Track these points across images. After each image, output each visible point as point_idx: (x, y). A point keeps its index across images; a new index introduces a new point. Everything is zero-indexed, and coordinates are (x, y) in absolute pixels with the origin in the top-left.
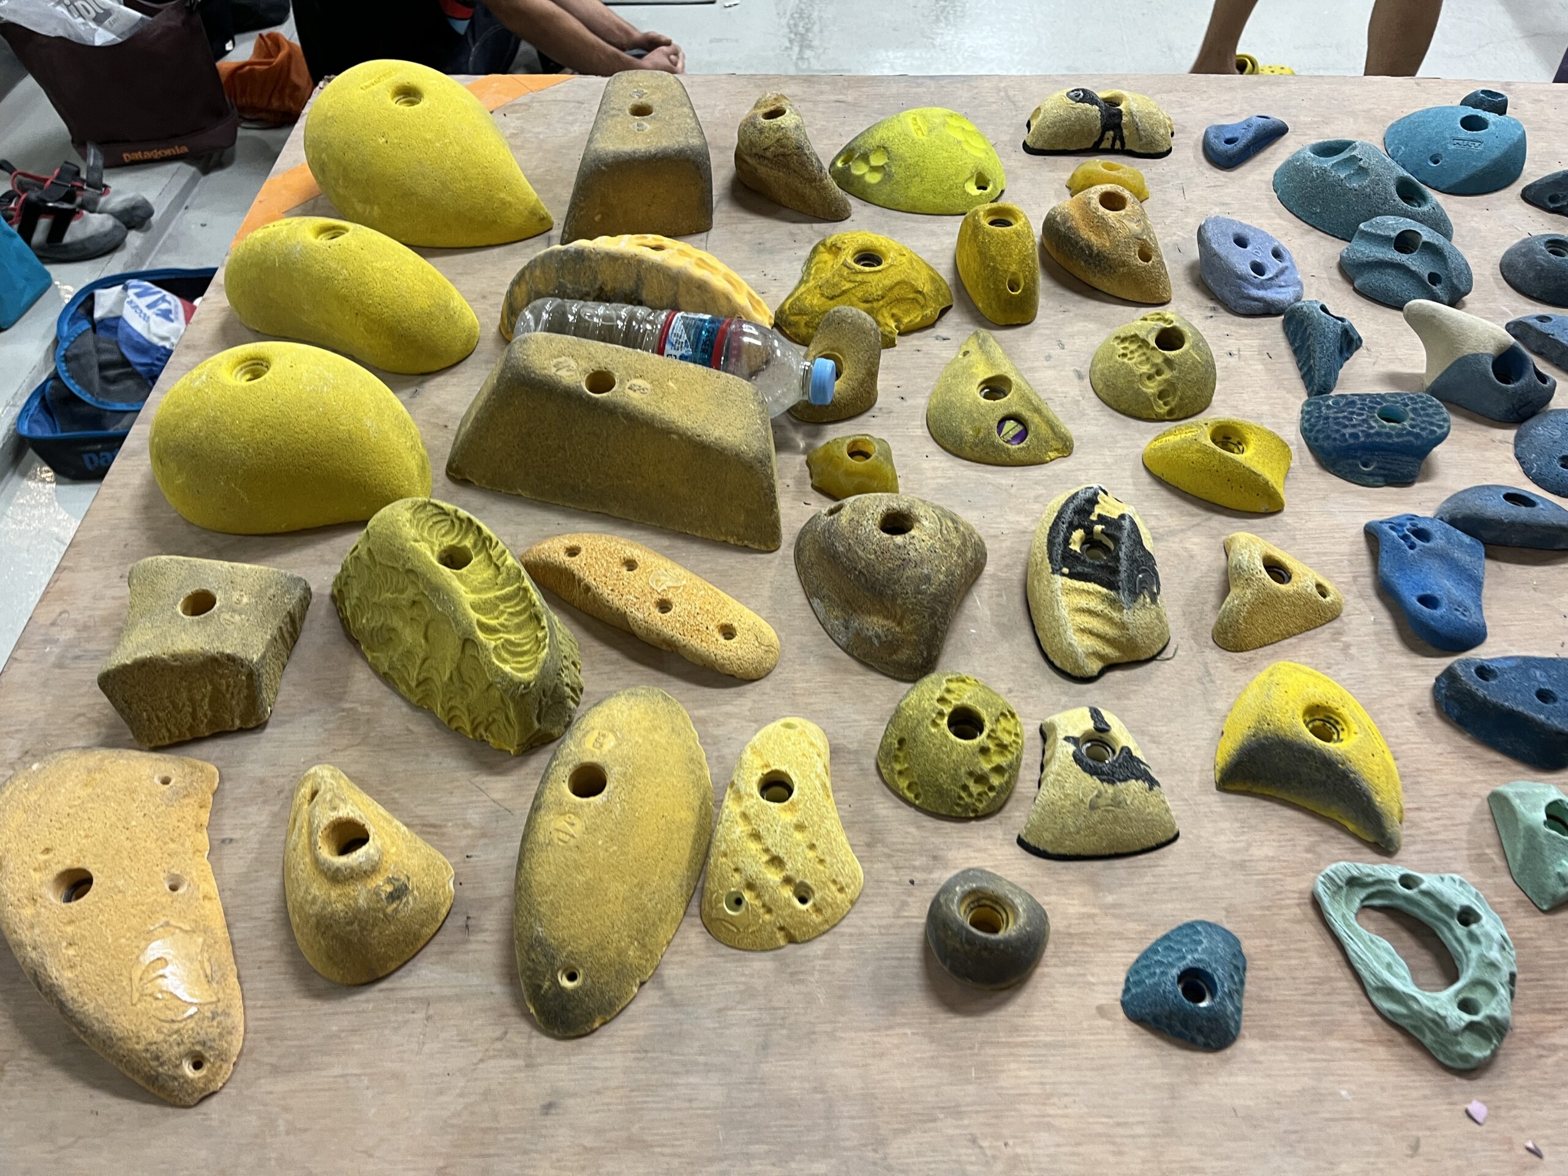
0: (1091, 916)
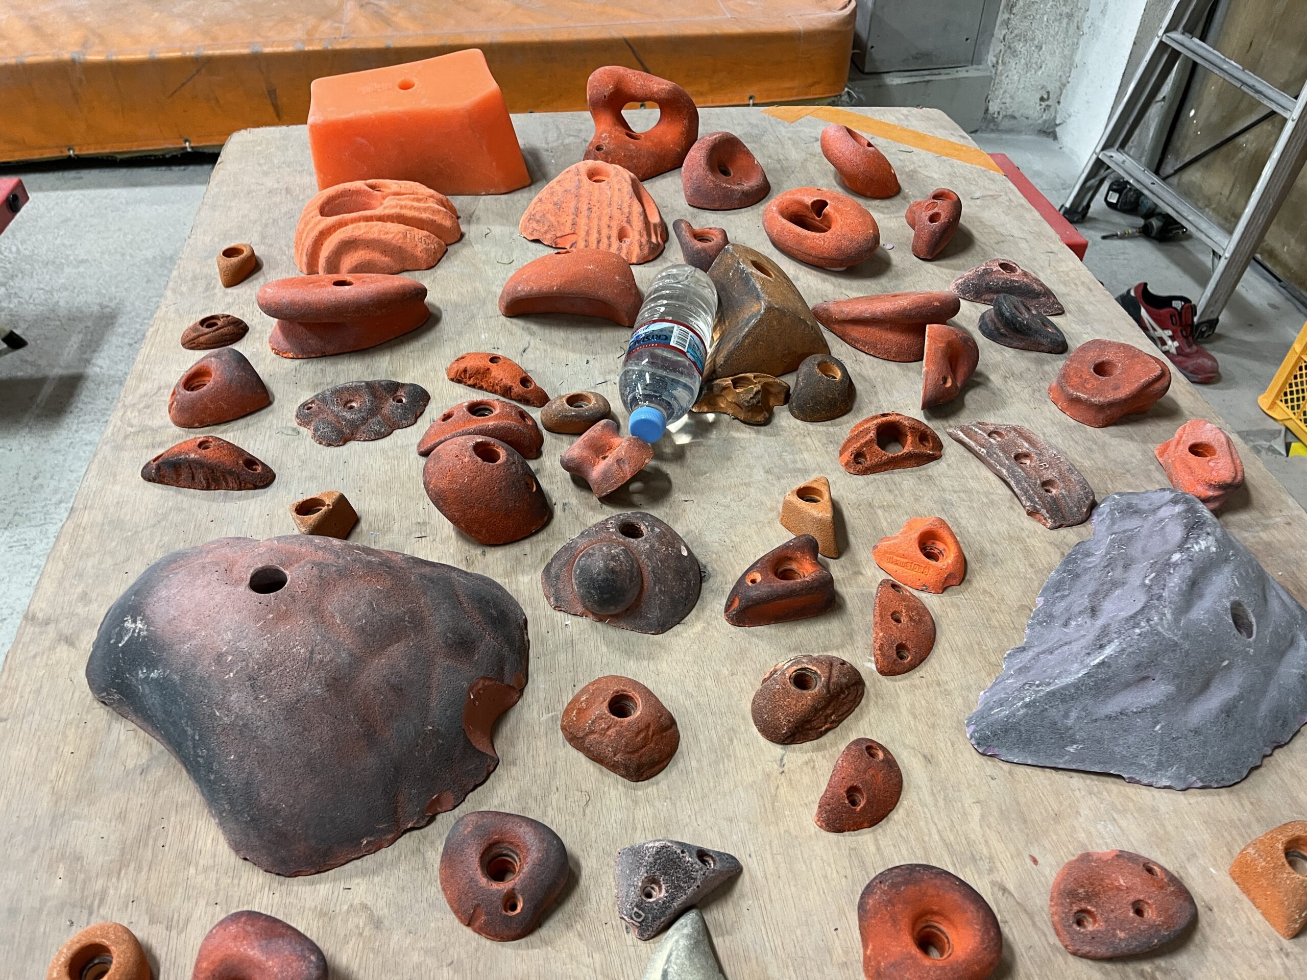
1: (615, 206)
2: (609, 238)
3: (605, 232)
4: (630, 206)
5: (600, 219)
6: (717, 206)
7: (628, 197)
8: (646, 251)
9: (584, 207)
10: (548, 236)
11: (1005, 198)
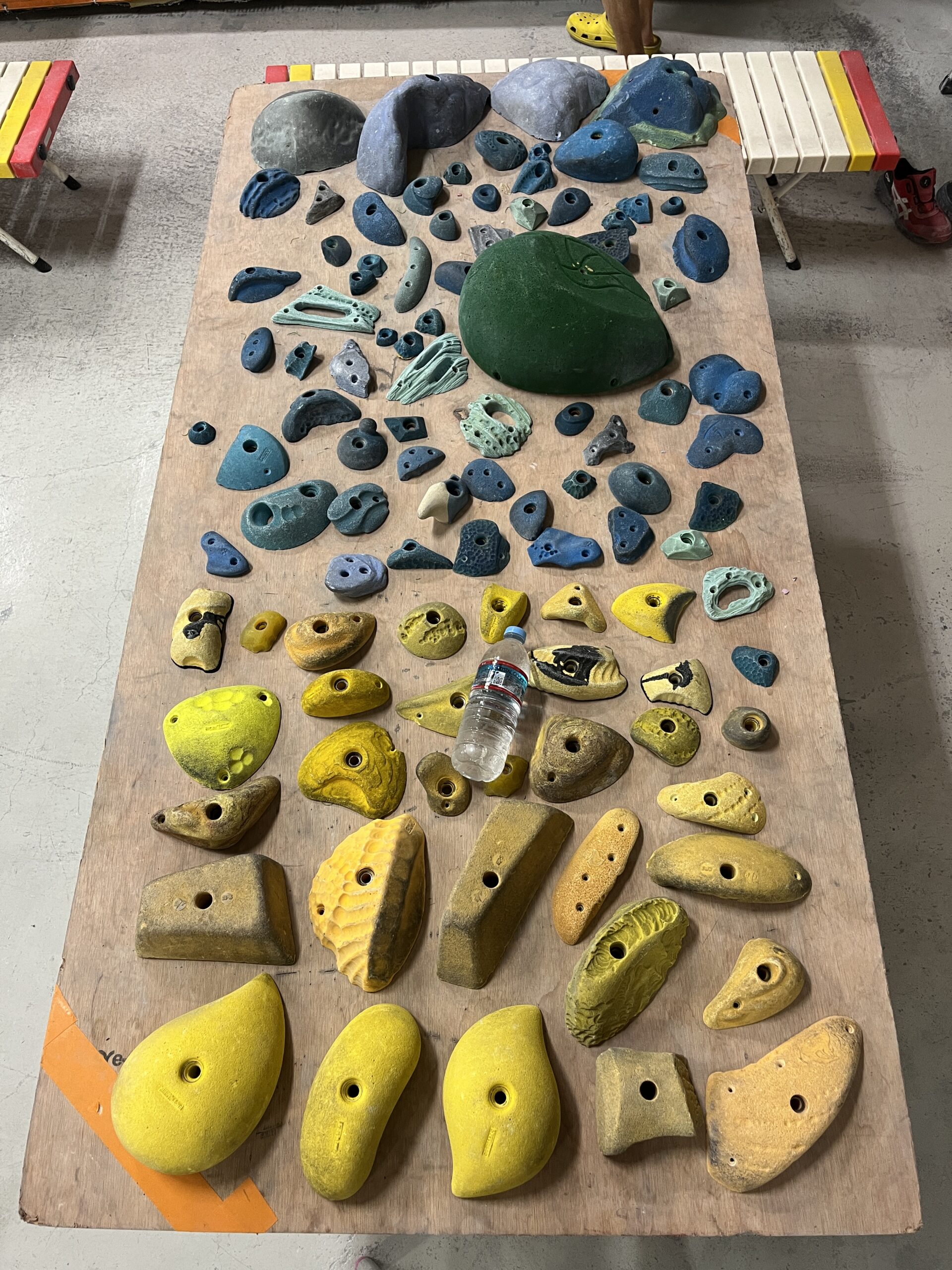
0: (734, 693)
11: (730, 167)
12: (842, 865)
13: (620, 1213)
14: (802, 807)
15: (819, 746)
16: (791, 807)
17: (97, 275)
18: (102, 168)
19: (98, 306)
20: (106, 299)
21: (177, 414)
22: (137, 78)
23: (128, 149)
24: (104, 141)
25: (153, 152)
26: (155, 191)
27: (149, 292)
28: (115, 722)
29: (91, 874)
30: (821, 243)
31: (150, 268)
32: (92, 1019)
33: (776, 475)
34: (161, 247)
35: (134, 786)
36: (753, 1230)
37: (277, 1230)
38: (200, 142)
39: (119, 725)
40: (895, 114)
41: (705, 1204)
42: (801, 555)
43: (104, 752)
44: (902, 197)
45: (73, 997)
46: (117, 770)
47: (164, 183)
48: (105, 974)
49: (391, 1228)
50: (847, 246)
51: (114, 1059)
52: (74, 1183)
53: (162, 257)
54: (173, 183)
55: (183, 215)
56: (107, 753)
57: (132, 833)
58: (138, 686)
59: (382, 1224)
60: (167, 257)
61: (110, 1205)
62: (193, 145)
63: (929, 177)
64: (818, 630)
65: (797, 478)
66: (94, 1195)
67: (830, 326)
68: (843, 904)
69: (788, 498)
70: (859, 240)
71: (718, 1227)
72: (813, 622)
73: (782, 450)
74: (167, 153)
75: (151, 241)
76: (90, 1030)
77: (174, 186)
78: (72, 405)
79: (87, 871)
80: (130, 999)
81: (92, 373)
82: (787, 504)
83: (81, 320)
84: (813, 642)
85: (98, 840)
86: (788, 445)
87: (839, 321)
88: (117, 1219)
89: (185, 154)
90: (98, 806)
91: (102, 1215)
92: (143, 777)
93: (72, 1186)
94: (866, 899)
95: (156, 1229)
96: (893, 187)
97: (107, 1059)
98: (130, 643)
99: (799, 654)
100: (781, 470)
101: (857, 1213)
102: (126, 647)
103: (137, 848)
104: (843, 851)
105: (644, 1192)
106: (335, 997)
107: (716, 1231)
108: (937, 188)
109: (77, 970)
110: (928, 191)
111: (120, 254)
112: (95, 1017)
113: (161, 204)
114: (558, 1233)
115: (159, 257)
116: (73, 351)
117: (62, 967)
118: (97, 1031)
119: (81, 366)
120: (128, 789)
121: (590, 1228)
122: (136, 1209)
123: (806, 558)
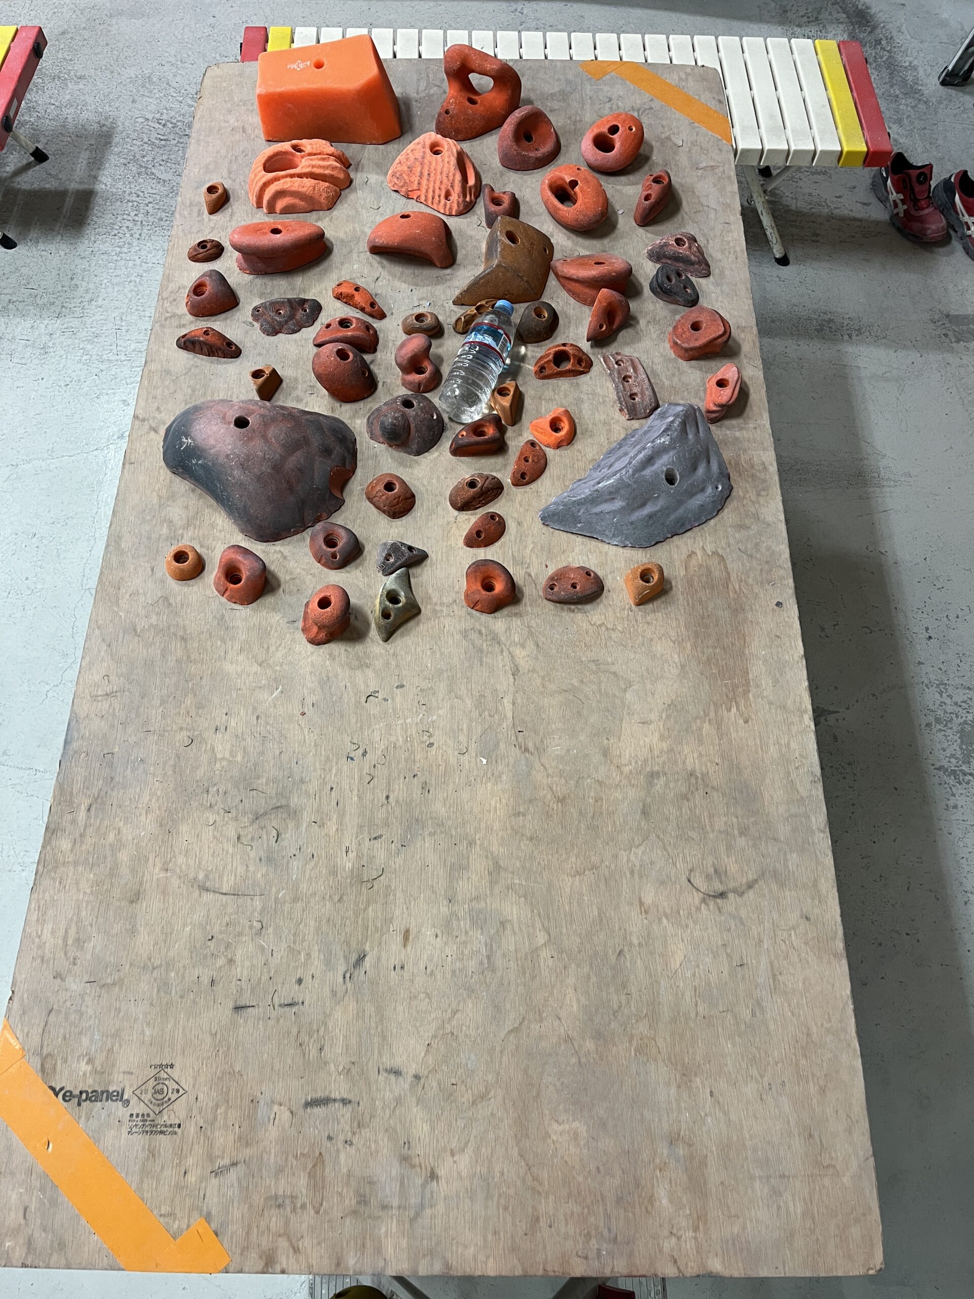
1: (444, 175)
2: (439, 196)
3: (437, 192)
4: (454, 175)
5: (435, 183)
6: (518, 167)
7: (453, 169)
8: (461, 207)
9: (426, 173)
10: (404, 189)
11: (721, 169)
12: (813, 899)
13: (580, 1254)
14: (775, 839)
15: (793, 776)
16: (764, 839)
17: (62, 253)
18: (69, 139)
19: (63, 287)
20: (72, 279)
21: (140, 416)
22: (107, 44)
23: (97, 119)
24: (72, 110)
25: (123, 123)
26: (125, 164)
27: (118, 272)
28: (70, 742)
29: (42, 902)
30: (815, 238)
31: (119, 247)
32: (41, 1054)
33: (759, 495)
34: (131, 225)
35: (89, 810)
36: (714, 1271)
37: (231, 1269)
38: (173, 114)
39: (75, 745)
40: (894, 106)
41: (666, 1244)
42: (782, 578)
43: (58, 774)
44: (897, 193)
45: (22, 1030)
46: (72, 792)
47: (134, 156)
48: (55, 1007)
49: (347, 1269)
50: (841, 242)
51: (64, 1095)
52: (23, 1222)
53: (132, 235)
54: (143, 157)
55: (155, 191)
56: (61, 775)
57: (87, 859)
58: (95, 704)
59: (338, 1265)
60: (137, 236)
61: (59, 1244)
62: (165, 117)
63: (925, 172)
64: (796, 658)
65: (779, 498)
66: (43, 1234)
67: (822, 326)
68: (814, 938)
69: (770, 519)
70: (853, 237)
71: (678, 1268)
72: (791, 648)
73: (765, 468)
74: (137, 124)
75: (120, 218)
76: (39, 1066)
77: (145, 159)
78: (36, 391)
79: (38, 900)
80: (81, 1033)
81: (57, 358)
82: (769, 525)
83: (45, 300)
84: (791, 669)
85: (50, 867)
86: (771, 464)
87: (831, 321)
88: (67, 1260)
89: (157, 126)
90: (52, 831)
91: (51, 1255)
92: (99, 800)
93: (20, 1225)
94: (836, 933)
95: (106, 1269)
96: (889, 181)
97: (57, 1095)
98: (87, 659)
99: (776, 682)
100: (764, 490)
101: (818, 1253)
102: (83, 663)
103: (92, 876)
104: (815, 884)
105: (605, 1232)
106: (294, 1031)
107: (676, 1272)
108: (933, 184)
109: (26, 1001)
110: (925, 187)
111: (89, 231)
112: (45, 1052)
113: (131, 179)
114: (517, 1274)
115: (128, 235)
116: (37, 333)
117: (11, 999)
118: (47, 1066)
119: (45, 350)
120: (82, 814)
121: (549, 1268)
122: (86, 1249)
123: (786, 582)
